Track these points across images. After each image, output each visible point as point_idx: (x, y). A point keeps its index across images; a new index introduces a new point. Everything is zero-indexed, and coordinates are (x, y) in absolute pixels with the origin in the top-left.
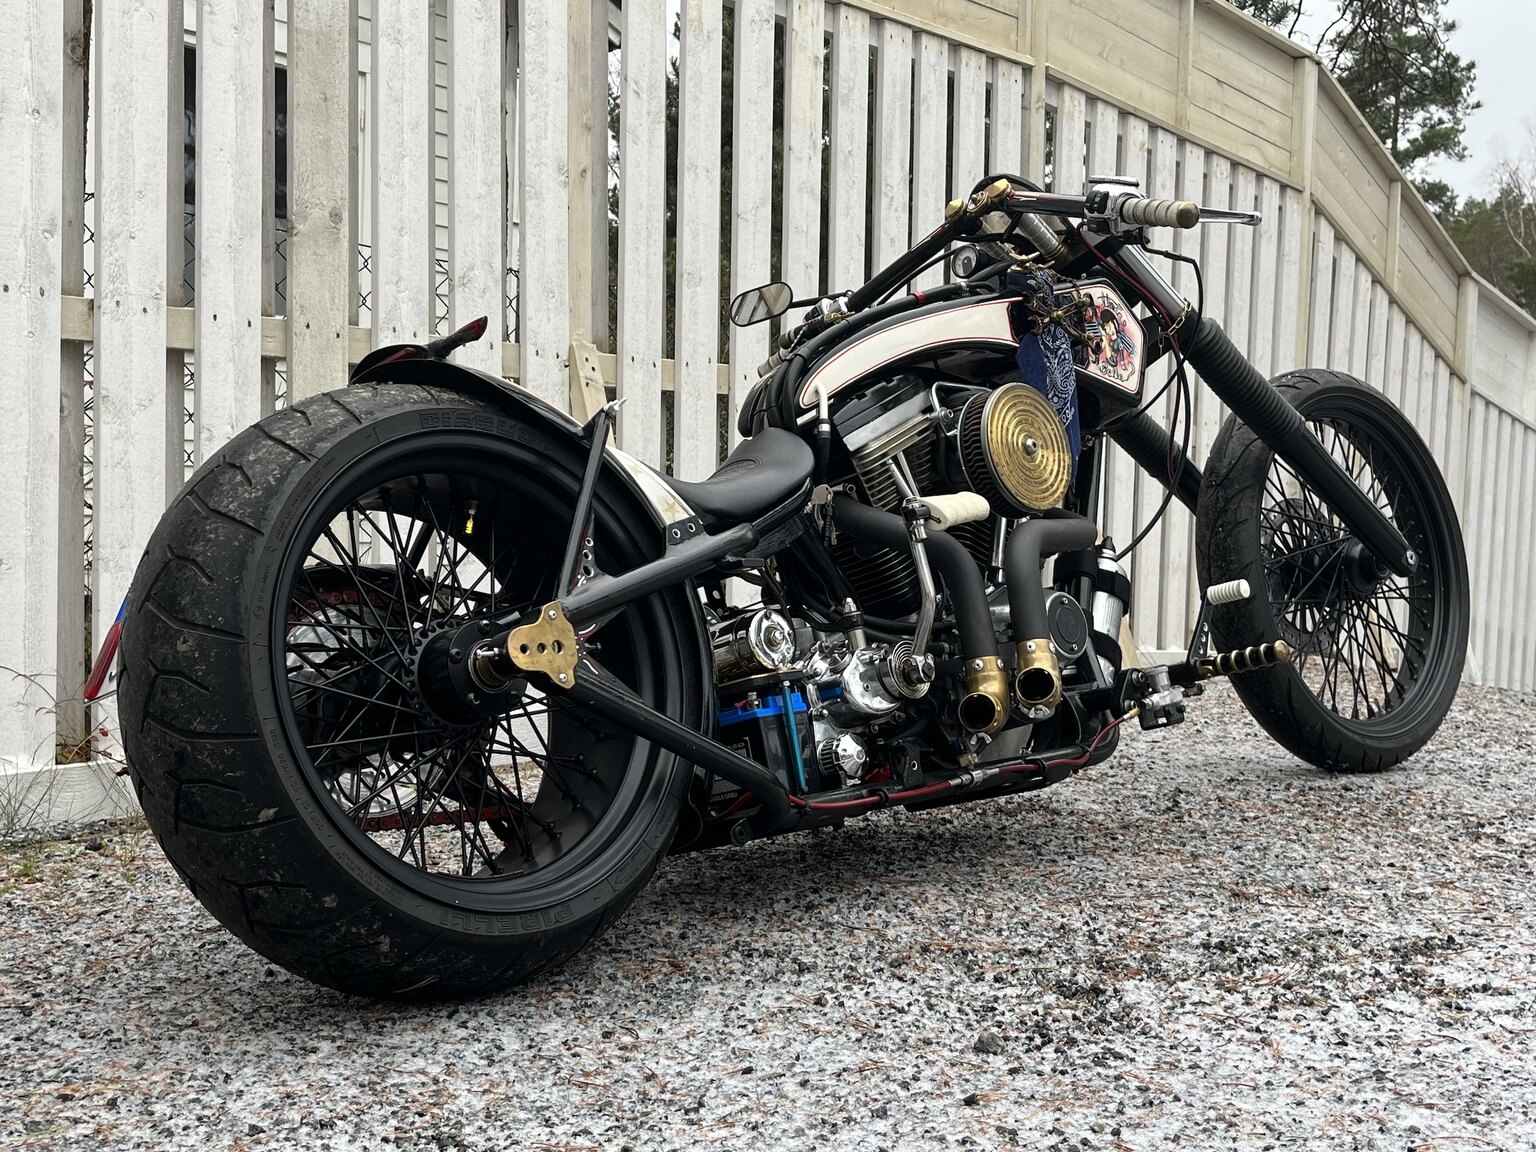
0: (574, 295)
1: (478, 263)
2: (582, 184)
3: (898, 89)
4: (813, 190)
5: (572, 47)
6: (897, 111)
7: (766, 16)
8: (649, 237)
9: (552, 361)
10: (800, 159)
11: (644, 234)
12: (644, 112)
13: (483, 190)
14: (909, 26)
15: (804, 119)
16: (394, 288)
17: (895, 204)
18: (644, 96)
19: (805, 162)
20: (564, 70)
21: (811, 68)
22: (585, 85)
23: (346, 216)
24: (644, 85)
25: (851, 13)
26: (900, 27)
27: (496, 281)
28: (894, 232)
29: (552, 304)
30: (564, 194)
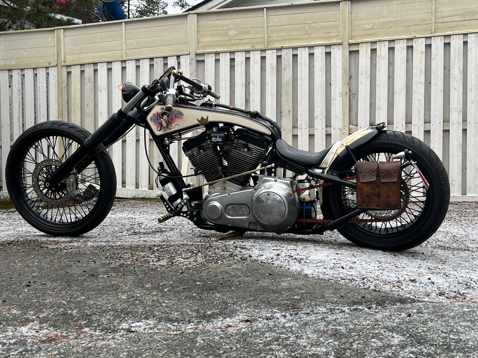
0: (344, 117)
1: (320, 114)
2: (346, 96)
3: (457, 50)
4: (421, 83)
5: (343, 70)
6: (457, 56)
7: (403, 48)
8: (365, 102)
9: (338, 130)
10: (416, 76)
11: (364, 102)
12: (364, 77)
13: (320, 101)
14: (462, 34)
15: (418, 67)
16: (301, 121)
17: (456, 79)
18: (364, 74)
19: (418, 76)
20: (341, 75)
21: (420, 55)
22: (347, 76)
23: (291, 111)
24: (363, 72)
25: (436, 38)
26: (457, 35)
27: (324, 117)
28: (456, 86)
29: (338, 119)
30: (341, 98)
